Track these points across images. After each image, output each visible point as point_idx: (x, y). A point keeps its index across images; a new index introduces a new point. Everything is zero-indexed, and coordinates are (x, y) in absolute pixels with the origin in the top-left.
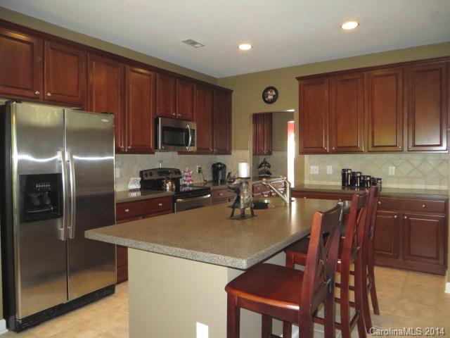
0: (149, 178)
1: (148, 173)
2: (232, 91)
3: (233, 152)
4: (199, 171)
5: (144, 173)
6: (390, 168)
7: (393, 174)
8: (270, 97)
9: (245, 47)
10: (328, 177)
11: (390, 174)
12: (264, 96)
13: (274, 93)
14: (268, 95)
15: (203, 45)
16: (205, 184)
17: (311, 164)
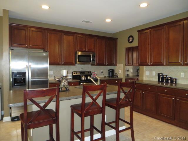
0: (75, 74)
1: (75, 73)
2: (117, 39)
3: (118, 65)
4: (102, 72)
5: (73, 73)
6: (182, 73)
7: (183, 77)
8: (131, 40)
9: (108, 20)
10: (153, 77)
11: (181, 77)
12: (129, 40)
13: (132, 38)
14: (130, 39)
15: (91, 22)
16: (104, 78)
17: (146, 70)
